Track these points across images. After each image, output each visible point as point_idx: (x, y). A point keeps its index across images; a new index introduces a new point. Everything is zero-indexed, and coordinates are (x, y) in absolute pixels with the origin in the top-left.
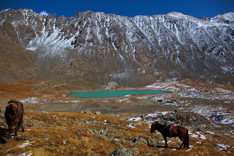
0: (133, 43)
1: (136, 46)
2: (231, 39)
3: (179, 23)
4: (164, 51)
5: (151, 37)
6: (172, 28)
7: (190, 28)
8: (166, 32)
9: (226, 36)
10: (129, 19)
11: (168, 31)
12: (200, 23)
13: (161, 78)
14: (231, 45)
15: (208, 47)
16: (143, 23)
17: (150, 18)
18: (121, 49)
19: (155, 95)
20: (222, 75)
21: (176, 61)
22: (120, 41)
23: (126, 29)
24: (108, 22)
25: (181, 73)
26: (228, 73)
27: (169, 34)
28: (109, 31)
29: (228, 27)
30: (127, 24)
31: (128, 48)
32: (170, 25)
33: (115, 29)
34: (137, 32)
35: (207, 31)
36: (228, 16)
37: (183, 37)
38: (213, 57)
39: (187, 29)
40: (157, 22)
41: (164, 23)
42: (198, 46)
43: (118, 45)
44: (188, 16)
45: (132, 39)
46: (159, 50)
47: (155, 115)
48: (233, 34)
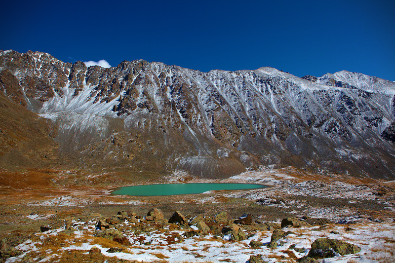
0: (209, 111)
1: (213, 116)
2: (346, 109)
3: (274, 83)
4: (255, 123)
5: (234, 103)
6: (264, 90)
7: (289, 91)
8: (256, 95)
9: (340, 104)
10: (201, 75)
11: (258, 94)
12: (303, 85)
13: (252, 164)
14: (347, 118)
15: (315, 120)
16: (223, 82)
17: (233, 74)
18: (191, 119)
20: (337, 160)
21: (272, 140)
22: (189, 107)
23: (198, 89)
24: (170, 77)
25: (281, 157)
26: (346, 157)
27: (261, 99)
28: (173, 91)
29: (342, 92)
30: (199, 83)
31: (201, 117)
32: (262, 86)
33: (180, 88)
34: (214, 95)
35: (313, 96)
36: (340, 76)
37: (281, 103)
38: (323, 135)
39: (286, 92)
40: (242, 80)
41: (253, 83)
42: (302, 118)
43: (186, 113)
44: (286, 73)
45: (207, 105)
46: (248, 123)
48: (350, 103)
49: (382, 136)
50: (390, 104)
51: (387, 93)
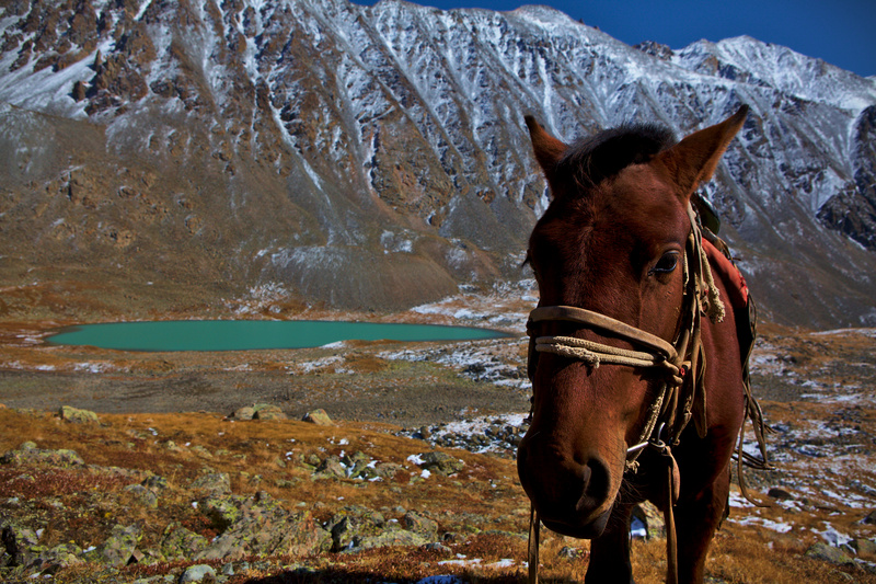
0: (367, 119)
1: (377, 135)
3: (555, 54)
4: (494, 164)
5: (441, 101)
6: (527, 72)
7: (596, 79)
8: (503, 84)
10: (350, 11)
11: (511, 82)
12: (634, 64)
13: (474, 275)
14: (737, 164)
16: (414, 37)
17: (443, 18)
18: (312, 140)
19: (453, 346)
21: (538, 212)
22: (309, 104)
23: (339, 54)
24: (258, 9)
27: (516, 97)
28: (262, 53)
29: (733, 94)
30: (342, 33)
31: (343, 137)
32: (522, 60)
33: (285, 46)
34: (384, 74)
35: (657, 99)
36: (732, 51)
37: (570, 113)
39: (585, 82)
40: (469, 38)
41: (499, 49)
43: (299, 121)
44: (592, 29)
45: (363, 102)
46: (474, 161)
48: (749, 123)
49: (818, 216)
50: (849, 134)
51: (845, 106)
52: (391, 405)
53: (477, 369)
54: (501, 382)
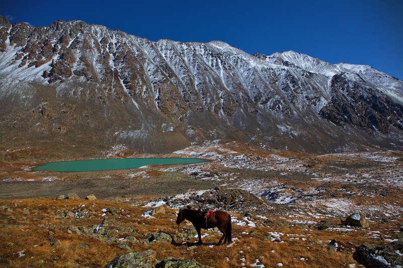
0: (156, 83)
1: (159, 88)
2: (290, 88)
3: (224, 58)
4: (203, 98)
5: (183, 76)
6: (214, 65)
7: (239, 67)
8: (206, 69)
9: (285, 82)
10: (149, 43)
11: (208, 68)
12: (252, 61)
13: (197, 139)
14: (290, 96)
15: (262, 96)
16: (172, 53)
17: (183, 46)
18: (135, 91)
19: (187, 166)
20: (278, 136)
21: (219, 115)
22: (134, 77)
23: (145, 59)
24: (114, 43)
25: (226, 132)
26: (286, 134)
27: (211, 74)
28: (116, 59)
29: (288, 71)
30: (146, 52)
31: (147, 89)
32: (212, 60)
33: (124, 56)
34: (162, 66)
35: (261, 73)
36: (287, 56)
37: (230, 79)
38: (268, 111)
39: (235, 68)
40: (193, 53)
41: (204, 56)
42: (250, 95)
43: (130, 84)
44: (237, 49)
45: (154, 76)
46: (196, 97)
47: (187, 196)
48: (294, 81)
49: (319, 114)
50: (329, 85)
51: (327, 75)
52: (163, 189)
53: (195, 174)
54: (204, 179)
